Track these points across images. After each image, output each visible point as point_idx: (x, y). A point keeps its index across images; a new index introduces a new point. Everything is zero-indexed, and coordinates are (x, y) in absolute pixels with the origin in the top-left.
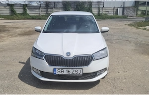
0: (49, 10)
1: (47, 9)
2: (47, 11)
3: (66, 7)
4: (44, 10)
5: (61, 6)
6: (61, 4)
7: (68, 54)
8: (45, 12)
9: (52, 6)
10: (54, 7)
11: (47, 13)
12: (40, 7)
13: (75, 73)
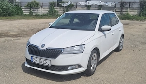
0: (123, 10)
1: (122, 9)
2: (121, 11)
3: (143, 7)
4: (118, 10)
5: (138, 6)
6: (138, 4)
7: (43, 46)
8: (119, 13)
9: (127, 6)
10: (129, 7)
11: (121, 14)
12: (115, 7)
13: (45, 63)
